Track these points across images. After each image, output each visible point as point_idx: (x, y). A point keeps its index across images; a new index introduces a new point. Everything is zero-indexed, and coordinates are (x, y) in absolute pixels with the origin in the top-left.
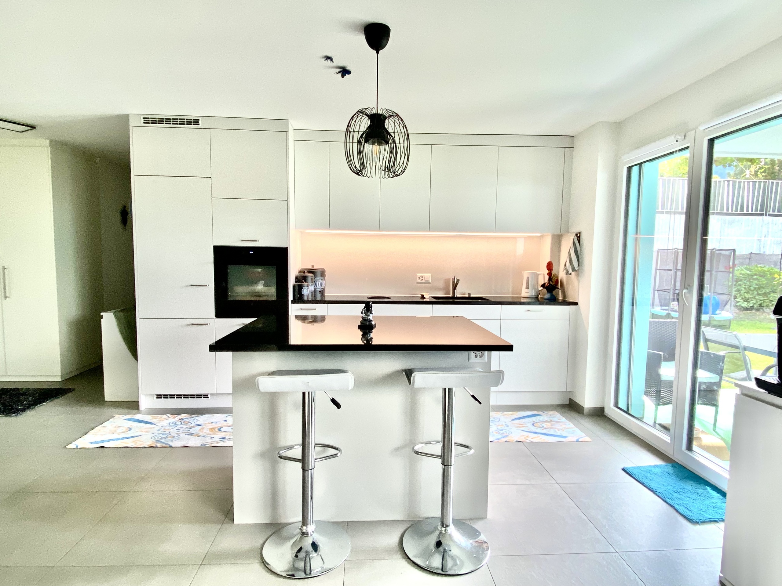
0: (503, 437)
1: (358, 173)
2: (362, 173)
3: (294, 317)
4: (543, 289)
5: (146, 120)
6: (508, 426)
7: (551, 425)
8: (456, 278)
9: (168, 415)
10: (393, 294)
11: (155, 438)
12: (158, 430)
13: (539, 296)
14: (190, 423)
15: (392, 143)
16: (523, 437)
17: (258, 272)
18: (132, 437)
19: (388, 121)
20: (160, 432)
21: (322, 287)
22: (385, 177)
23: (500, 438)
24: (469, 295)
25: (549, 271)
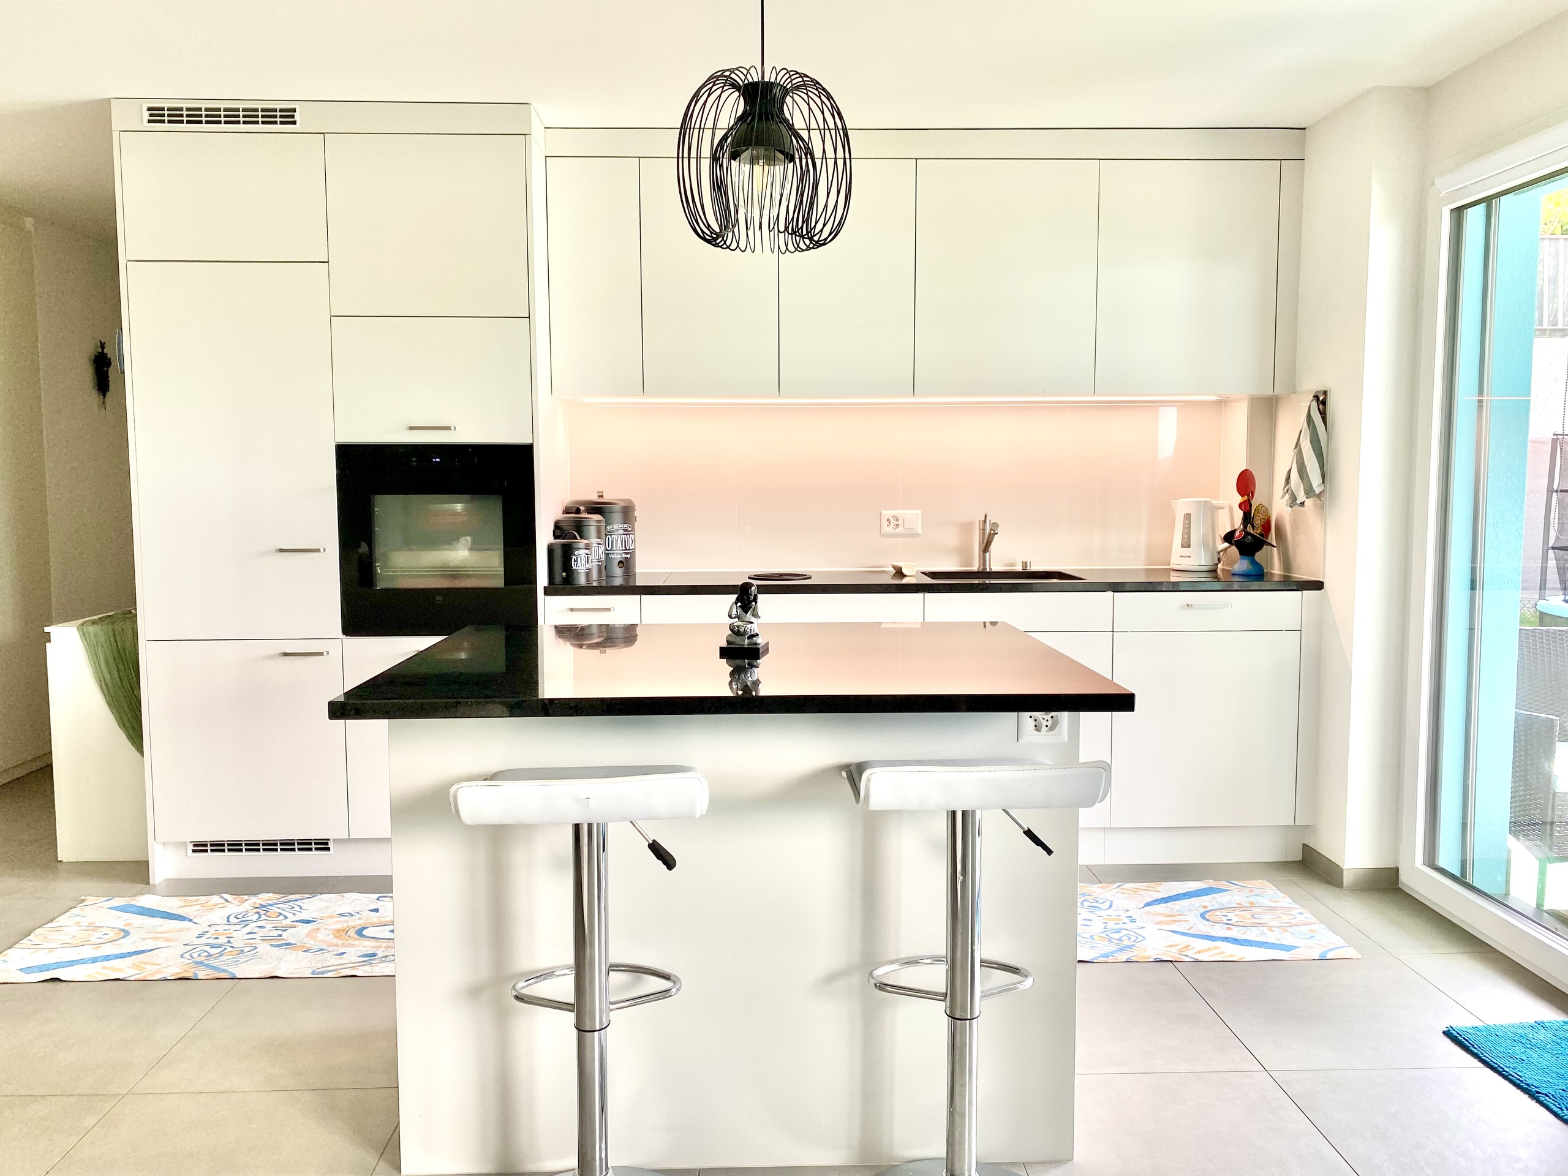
0: (1121, 950)
1: (714, 239)
2: (725, 239)
3: (553, 631)
4: (1229, 547)
5: (156, 115)
6: (1133, 921)
7: (1253, 916)
8: (990, 521)
9: (225, 896)
10: (818, 569)
11: (191, 956)
12: (200, 936)
13: (1220, 566)
14: (281, 917)
15: (803, 156)
16: (1174, 949)
17: (455, 514)
18: (130, 954)
19: (793, 98)
20: (203, 940)
21: (626, 549)
22: (787, 249)
23: (1113, 952)
24: (1026, 566)
25: (1246, 498)
